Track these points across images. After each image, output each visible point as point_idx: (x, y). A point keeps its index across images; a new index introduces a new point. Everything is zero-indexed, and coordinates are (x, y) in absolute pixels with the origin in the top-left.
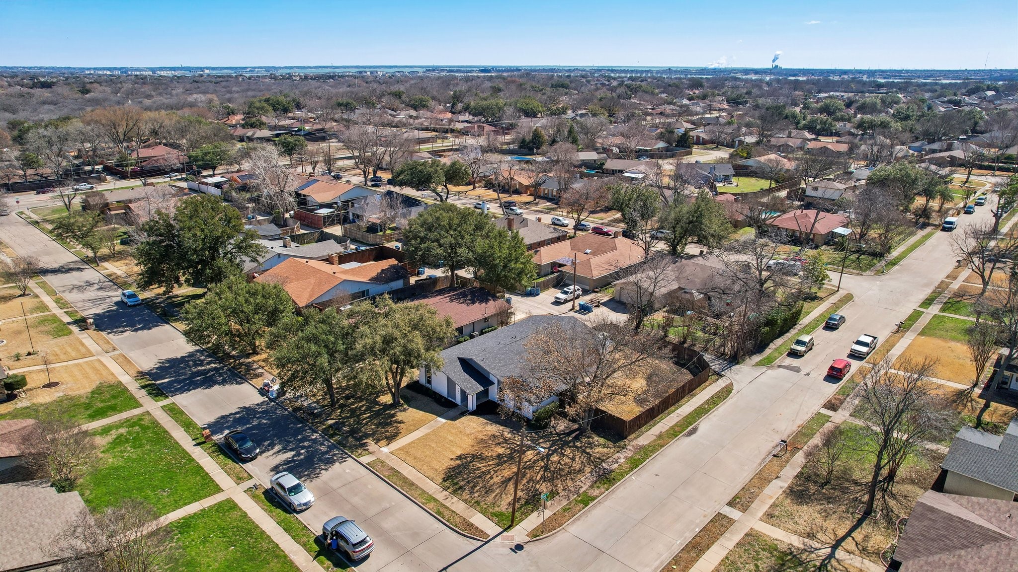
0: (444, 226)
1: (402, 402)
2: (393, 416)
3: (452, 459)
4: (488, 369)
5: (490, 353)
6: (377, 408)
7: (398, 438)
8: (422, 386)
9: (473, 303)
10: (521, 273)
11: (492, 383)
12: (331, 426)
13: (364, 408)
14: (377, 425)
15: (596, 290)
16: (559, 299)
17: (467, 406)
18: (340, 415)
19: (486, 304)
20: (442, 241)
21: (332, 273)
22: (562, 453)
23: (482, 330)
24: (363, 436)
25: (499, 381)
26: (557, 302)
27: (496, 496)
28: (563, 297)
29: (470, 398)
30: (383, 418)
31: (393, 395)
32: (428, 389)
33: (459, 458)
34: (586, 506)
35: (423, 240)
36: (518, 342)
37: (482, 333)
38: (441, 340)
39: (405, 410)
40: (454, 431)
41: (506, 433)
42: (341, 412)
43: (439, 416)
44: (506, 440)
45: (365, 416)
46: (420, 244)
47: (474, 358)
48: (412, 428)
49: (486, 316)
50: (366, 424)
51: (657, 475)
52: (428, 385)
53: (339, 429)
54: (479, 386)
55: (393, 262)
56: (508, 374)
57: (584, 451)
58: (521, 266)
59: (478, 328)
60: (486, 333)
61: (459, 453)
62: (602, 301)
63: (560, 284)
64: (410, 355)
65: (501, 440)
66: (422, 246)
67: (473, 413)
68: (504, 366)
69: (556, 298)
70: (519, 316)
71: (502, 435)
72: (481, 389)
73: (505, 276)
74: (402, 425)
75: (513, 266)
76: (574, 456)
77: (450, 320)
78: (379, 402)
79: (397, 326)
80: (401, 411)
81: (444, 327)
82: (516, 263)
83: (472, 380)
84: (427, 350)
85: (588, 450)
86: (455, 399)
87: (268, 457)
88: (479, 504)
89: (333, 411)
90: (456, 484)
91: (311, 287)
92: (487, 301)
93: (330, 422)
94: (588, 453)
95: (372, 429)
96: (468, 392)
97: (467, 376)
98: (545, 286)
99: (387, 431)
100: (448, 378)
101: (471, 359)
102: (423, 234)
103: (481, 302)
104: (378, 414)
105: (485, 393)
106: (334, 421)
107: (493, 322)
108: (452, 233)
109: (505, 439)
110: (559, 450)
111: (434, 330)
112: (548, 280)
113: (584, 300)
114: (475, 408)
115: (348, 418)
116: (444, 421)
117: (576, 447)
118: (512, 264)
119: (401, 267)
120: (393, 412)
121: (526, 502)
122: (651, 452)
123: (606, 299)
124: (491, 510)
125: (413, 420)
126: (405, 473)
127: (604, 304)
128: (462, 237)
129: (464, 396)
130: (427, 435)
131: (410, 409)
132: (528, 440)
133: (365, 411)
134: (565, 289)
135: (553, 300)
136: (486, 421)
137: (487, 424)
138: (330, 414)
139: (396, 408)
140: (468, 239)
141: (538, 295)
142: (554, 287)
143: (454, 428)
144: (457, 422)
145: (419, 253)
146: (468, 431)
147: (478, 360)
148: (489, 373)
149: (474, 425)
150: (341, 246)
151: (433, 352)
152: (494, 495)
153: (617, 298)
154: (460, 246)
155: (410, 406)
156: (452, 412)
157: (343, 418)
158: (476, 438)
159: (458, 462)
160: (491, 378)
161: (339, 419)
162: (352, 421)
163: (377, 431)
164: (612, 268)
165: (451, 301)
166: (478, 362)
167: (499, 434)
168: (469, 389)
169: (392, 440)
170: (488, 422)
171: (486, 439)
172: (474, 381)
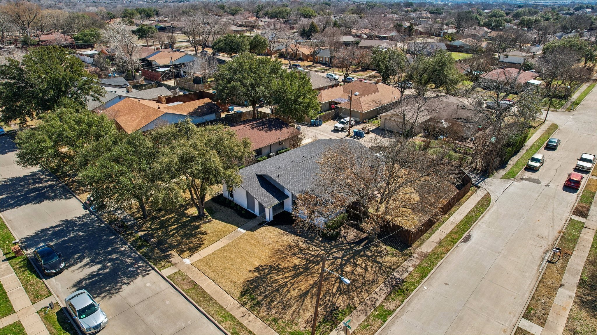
0: (246, 69)
1: (207, 214)
2: (198, 227)
3: (250, 271)
4: (283, 184)
5: (284, 170)
6: (185, 219)
7: (200, 249)
8: (226, 198)
9: (270, 130)
10: (307, 107)
11: (287, 197)
12: (140, 238)
13: (173, 220)
14: (183, 237)
15: (365, 121)
16: (338, 127)
17: (264, 216)
18: (150, 227)
19: (281, 130)
20: (244, 81)
21: (157, 108)
22: (355, 263)
23: (277, 152)
24: (168, 247)
25: (293, 195)
26: (336, 130)
27: (294, 312)
28: (341, 126)
29: (267, 211)
30: (188, 229)
31: (198, 208)
32: (231, 202)
33: (257, 269)
34: (385, 321)
35: (229, 81)
36: (309, 161)
37: (277, 154)
38: (240, 158)
39: (209, 222)
40: (252, 241)
41: (301, 243)
42: (151, 224)
43: (239, 227)
44: (301, 250)
45: (173, 227)
46: (227, 83)
47: (270, 174)
48: (214, 239)
49: (280, 140)
50: (173, 236)
51: (446, 284)
52: (230, 198)
53: (147, 241)
54: (275, 199)
55: (208, 100)
56: (301, 189)
57: (375, 261)
58: (308, 100)
59: (274, 149)
60: (280, 153)
61: (257, 264)
62: (371, 129)
63: (336, 117)
64: (209, 173)
65: (297, 250)
66: (228, 85)
67: (270, 224)
68: (297, 181)
69: (335, 127)
70: (307, 141)
71: (298, 245)
72: (277, 202)
73: (296, 109)
74: (205, 236)
75: (302, 100)
76: (366, 266)
77: (248, 141)
78: (186, 214)
80: (205, 222)
81: (242, 147)
82: (303, 98)
83: (268, 194)
84: (226, 169)
85: (379, 260)
86: (254, 211)
87: (74, 271)
88: (276, 323)
89: (144, 223)
90: (253, 299)
91: (139, 119)
92: (281, 128)
93: (141, 234)
94: (379, 263)
95: (177, 240)
96: (265, 205)
97: (264, 191)
98: (326, 119)
99: (191, 243)
100: (247, 193)
101: (268, 176)
102: (229, 76)
103: (276, 130)
104: (185, 225)
105: (281, 204)
106: (144, 233)
107: (286, 145)
108: (252, 75)
109: (300, 249)
110: (352, 260)
111: (232, 150)
112: (328, 114)
113: (357, 128)
114: (271, 219)
115: (156, 229)
116: (243, 231)
117: (367, 256)
118: (301, 99)
119: (214, 105)
120: (198, 224)
121: (324, 319)
122: (436, 259)
123: (373, 128)
124: (289, 330)
125: (215, 231)
126: (203, 286)
127: (373, 131)
128: (261, 79)
129: (262, 209)
130: (227, 245)
131: (214, 220)
132: (322, 250)
133: (173, 222)
134: (342, 120)
135: (333, 128)
136: (282, 231)
137: (283, 234)
138: (140, 227)
139: (201, 220)
140: (265, 80)
141: (321, 125)
142: (332, 119)
143: (252, 238)
144: (255, 232)
145: (226, 91)
146: (266, 241)
147: (274, 176)
148: (284, 188)
149: (271, 235)
150: (172, 92)
151: (232, 170)
152: (291, 311)
153: (382, 127)
154: (258, 85)
155: (213, 218)
156: (251, 223)
157: (153, 230)
158: (273, 249)
159: (256, 274)
160: (286, 192)
161: (149, 231)
162: (160, 232)
163: (182, 242)
164: (376, 105)
165: (253, 128)
166: (274, 178)
167: (295, 244)
168: (266, 203)
169: (194, 251)
170: (284, 232)
171: (282, 249)
172: (271, 195)
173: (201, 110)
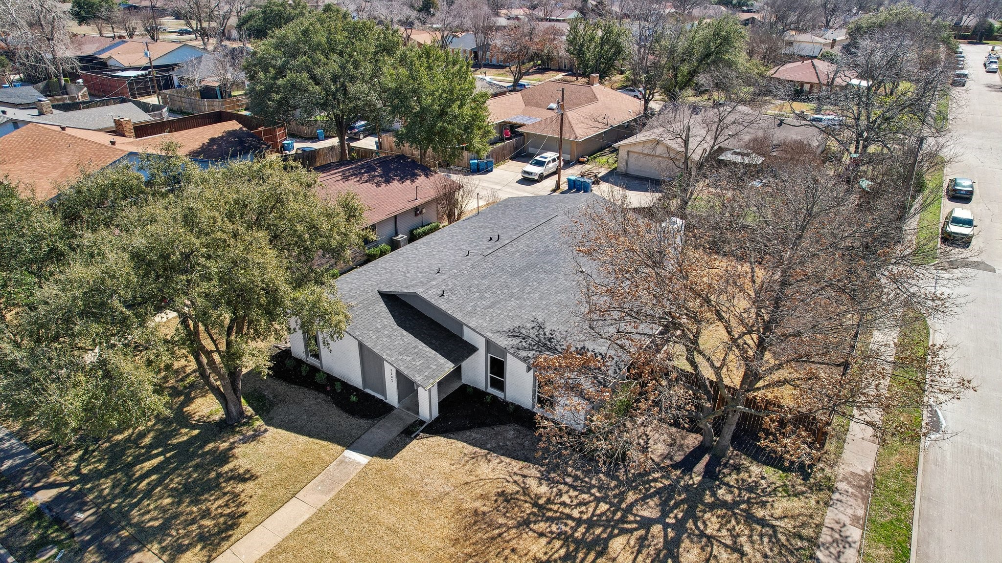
0: (319, 44)
1: (249, 410)
2: (224, 457)
4: (459, 316)
5: (455, 276)
6: (185, 435)
7: (237, 533)
8: (299, 362)
9: (388, 181)
10: (468, 129)
11: (472, 349)
12: (38, 513)
13: (148, 440)
14: (178, 495)
15: (582, 159)
16: (531, 174)
17: (414, 407)
18: (77, 471)
19: (413, 181)
20: (318, 71)
21: (107, 143)
22: (702, 534)
23: (411, 232)
24: (132, 539)
25: (488, 343)
26: (527, 180)
28: (537, 170)
29: (423, 395)
30: (196, 468)
31: (222, 397)
32: (314, 370)
35: (281, 73)
36: (508, 248)
37: (412, 238)
38: (336, 252)
39: (256, 436)
40: (395, 492)
41: (532, 483)
42: (81, 459)
43: (349, 447)
44: (541, 509)
45: (148, 465)
46: (275, 78)
47: (420, 291)
48: (278, 493)
49: (418, 203)
50: (148, 494)
52: (313, 361)
53: (59, 521)
54: (442, 360)
55: (233, 126)
56: (508, 325)
57: (750, 519)
58: (470, 112)
59: (404, 226)
60: (420, 236)
62: (599, 176)
63: (521, 154)
64: (248, 305)
65: (528, 508)
66: (280, 82)
67: (435, 428)
68: (493, 305)
69: (525, 172)
70: (470, 205)
71: (526, 491)
72: (449, 367)
73: (444, 131)
74: (249, 486)
75: (457, 111)
76: (735, 537)
78: (190, 416)
79: (189, 220)
80: (246, 440)
81: (341, 220)
82: (460, 107)
83: (421, 346)
84: (298, 284)
85: (760, 513)
86: (384, 393)
89: (58, 457)
91: (61, 170)
92: (413, 177)
93: (44, 496)
94: (762, 522)
95: (163, 510)
96: (418, 378)
97: (409, 338)
98: (499, 158)
99: (206, 514)
100: (361, 346)
101: (415, 296)
102: (279, 63)
103: (402, 180)
104: (185, 452)
105: (457, 373)
106: (53, 492)
107: (430, 214)
108: (335, 57)
109: (535, 504)
110: (690, 524)
111: (313, 228)
112: (504, 148)
113: (573, 173)
114: (436, 413)
115: (99, 475)
116: (362, 459)
117: (724, 504)
118: (455, 109)
119: (249, 135)
120: (224, 446)
122: (901, 491)
123: (603, 172)
125: (279, 468)
127: (605, 179)
128: (356, 65)
129: (407, 387)
130: (322, 513)
131: (271, 429)
132: (598, 500)
133: (151, 447)
134: (538, 158)
135: (520, 177)
136: (469, 449)
137: (475, 457)
138: (46, 472)
139: (234, 433)
140: (367, 68)
141: (491, 171)
142: (512, 159)
143: (392, 480)
144: (397, 459)
145: (275, 96)
146: (436, 485)
147: (430, 295)
148: (461, 325)
149: (445, 465)
150: (149, 115)
151: (317, 289)
153: (622, 168)
154: (352, 79)
155: (269, 422)
156: (383, 431)
157: (84, 479)
158: (459, 511)
160: (468, 336)
161: (72, 484)
162: (106, 484)
163: (176, 516)
164: (600, 126)
165: (346, 178)
166: (433, 301)
167: (517, 488)
168: (420, 372)
169: (219, 544)
170: (477, 449)
171: (485, 509)
172: (428, 349)
173: (219, 146)
